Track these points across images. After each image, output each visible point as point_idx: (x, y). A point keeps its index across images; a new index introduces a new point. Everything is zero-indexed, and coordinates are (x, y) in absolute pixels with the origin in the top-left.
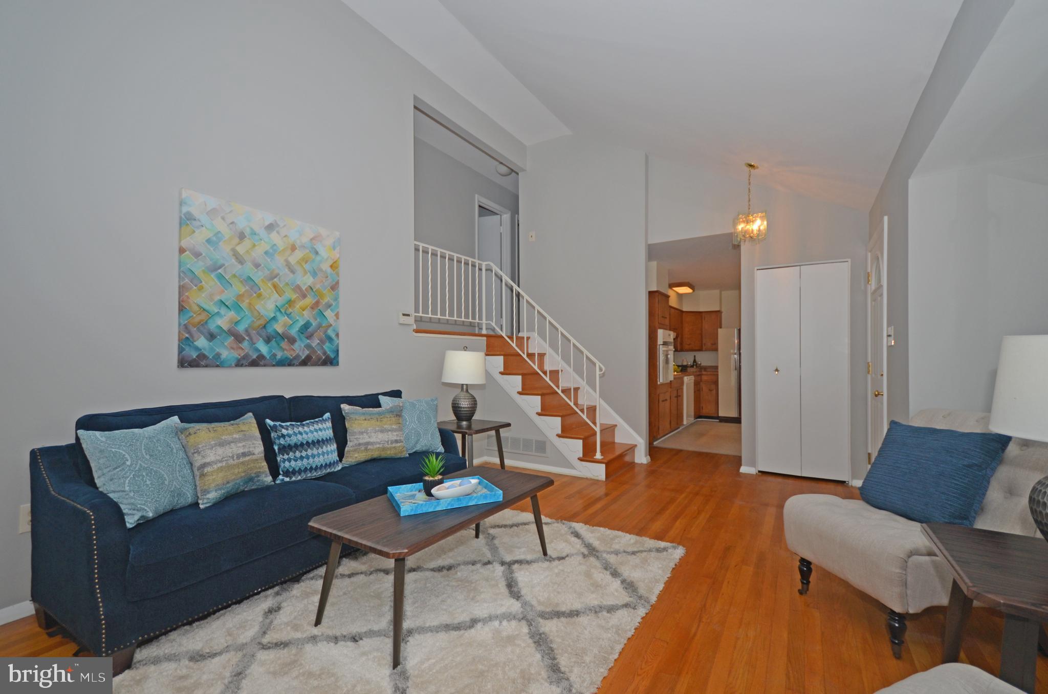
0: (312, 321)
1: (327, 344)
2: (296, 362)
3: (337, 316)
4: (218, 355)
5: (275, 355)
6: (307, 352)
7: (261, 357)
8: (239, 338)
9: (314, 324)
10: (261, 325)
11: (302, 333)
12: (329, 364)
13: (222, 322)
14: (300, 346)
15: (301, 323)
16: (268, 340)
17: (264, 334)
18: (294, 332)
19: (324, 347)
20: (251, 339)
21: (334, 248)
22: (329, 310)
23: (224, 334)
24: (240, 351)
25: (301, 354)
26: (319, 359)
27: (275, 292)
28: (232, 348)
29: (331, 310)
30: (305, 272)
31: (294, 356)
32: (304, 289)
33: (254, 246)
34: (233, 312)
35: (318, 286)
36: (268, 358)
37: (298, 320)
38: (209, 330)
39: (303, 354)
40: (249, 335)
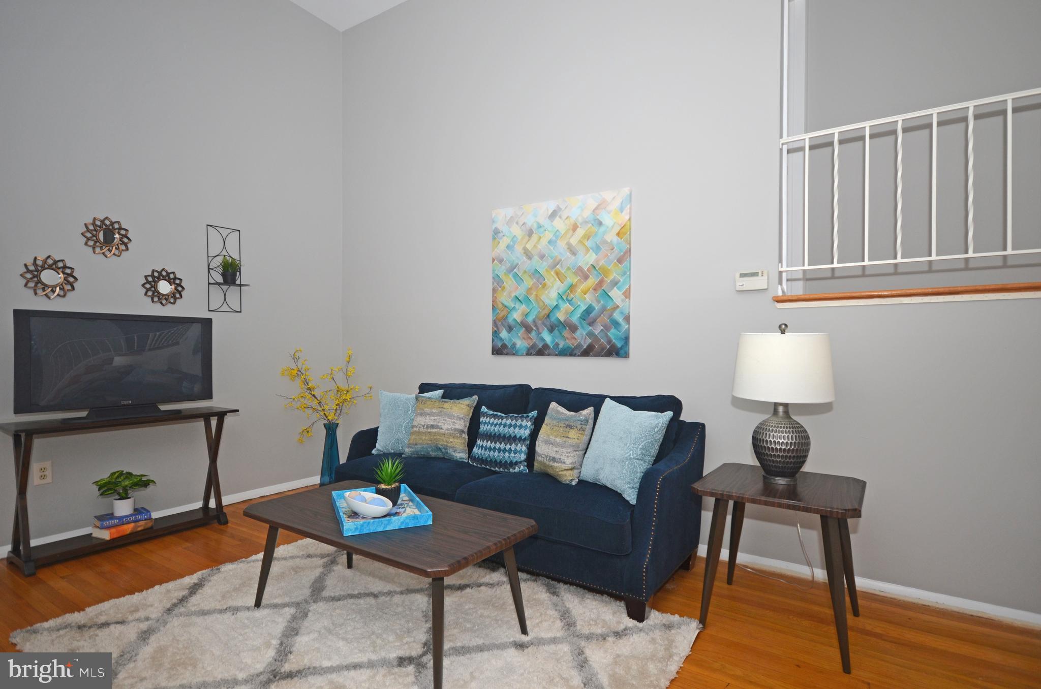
0: (594, 305)
1: (613, 331)
2: (578, 352)
3: (627, 294)
4: (514, 345)
5: (557, 344)
6: (589, 341)
7: (546, 346)
8: (528, 329)
9: (596, 308)
10: (546, 314)
11: (585, 320)
12: (615, 355)
13: (516, 316)
14: (582, 334)
15: (583, 308)
16: (551, 330)
17: (548, 323)
18: (575, 319)
19: (608, 334)
20: (538, 329)
21: (621, 210)
22: (615, 288)
23: (518, 326)
24: (530, 341)
25: (582, 343)
26: (603, 349)
27: (557, 279)
28: (524, 338)
29: (618, 289)
30: (587, 250)
31: (575, 345)
32: (586, 270)
33: (540, 238)
34: (524, 306)
35: (602, 263)
36: (552, 347)
37: (579, 305)
38: (508, 323)
39: (585, 343)
40: (536, 326)
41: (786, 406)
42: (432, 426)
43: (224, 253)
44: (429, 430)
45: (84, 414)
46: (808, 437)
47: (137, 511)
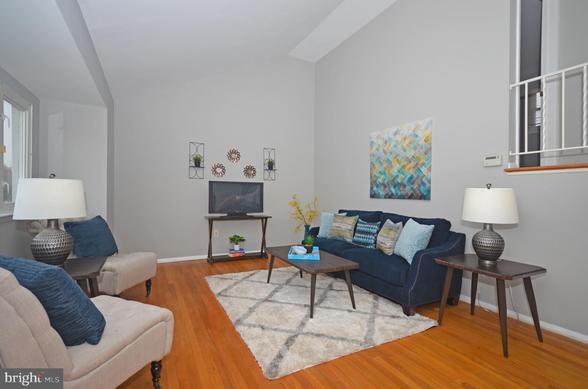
0: (414, 175)
1: (422, 187)
2: (406, 197)
3: (429, 169)
4: (379, 193)
5: (397, 193)
6: (411, 192)
7: (392, 194)
8: (385, 186)
9: (415, 176)
10: (392, 179)
11: (409, 182)
12: (423, 199)
13: (380, 180)
14: (408, 189)
15: (409, 176)
16: (395, 187)
17: (393, 184)
18: (405, 182)
19: (420, 188)
20: (389, 186)
21: (427, 129)
22: (423, 166)
23: (381, 185)
24: (386, 192)
25: (408, 193)
26: (418, 196)
27: (397, 163)
28: (383, 190)
29: (425, 167)
30: (411, 149)
31: (405, 194)
32: (410, 158)
33: (390, 144)
34: (383, 176)
35: (417, 155)
36: (395, 195)
37: (407, 175)
38: (377, 184)
39: (410, 193)
40: (388, 185)
41: (491, 225)
42: (338, 227)
43: (269, 158)
44: (337, 229)
45: (226, 215)
46: (503, 241)
47: (241, 249)
